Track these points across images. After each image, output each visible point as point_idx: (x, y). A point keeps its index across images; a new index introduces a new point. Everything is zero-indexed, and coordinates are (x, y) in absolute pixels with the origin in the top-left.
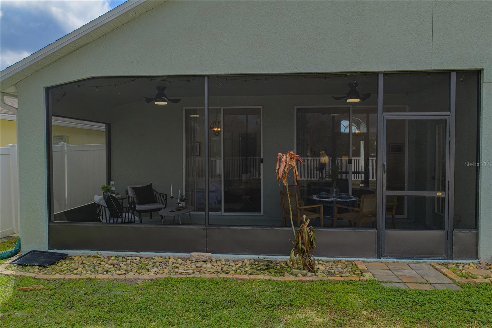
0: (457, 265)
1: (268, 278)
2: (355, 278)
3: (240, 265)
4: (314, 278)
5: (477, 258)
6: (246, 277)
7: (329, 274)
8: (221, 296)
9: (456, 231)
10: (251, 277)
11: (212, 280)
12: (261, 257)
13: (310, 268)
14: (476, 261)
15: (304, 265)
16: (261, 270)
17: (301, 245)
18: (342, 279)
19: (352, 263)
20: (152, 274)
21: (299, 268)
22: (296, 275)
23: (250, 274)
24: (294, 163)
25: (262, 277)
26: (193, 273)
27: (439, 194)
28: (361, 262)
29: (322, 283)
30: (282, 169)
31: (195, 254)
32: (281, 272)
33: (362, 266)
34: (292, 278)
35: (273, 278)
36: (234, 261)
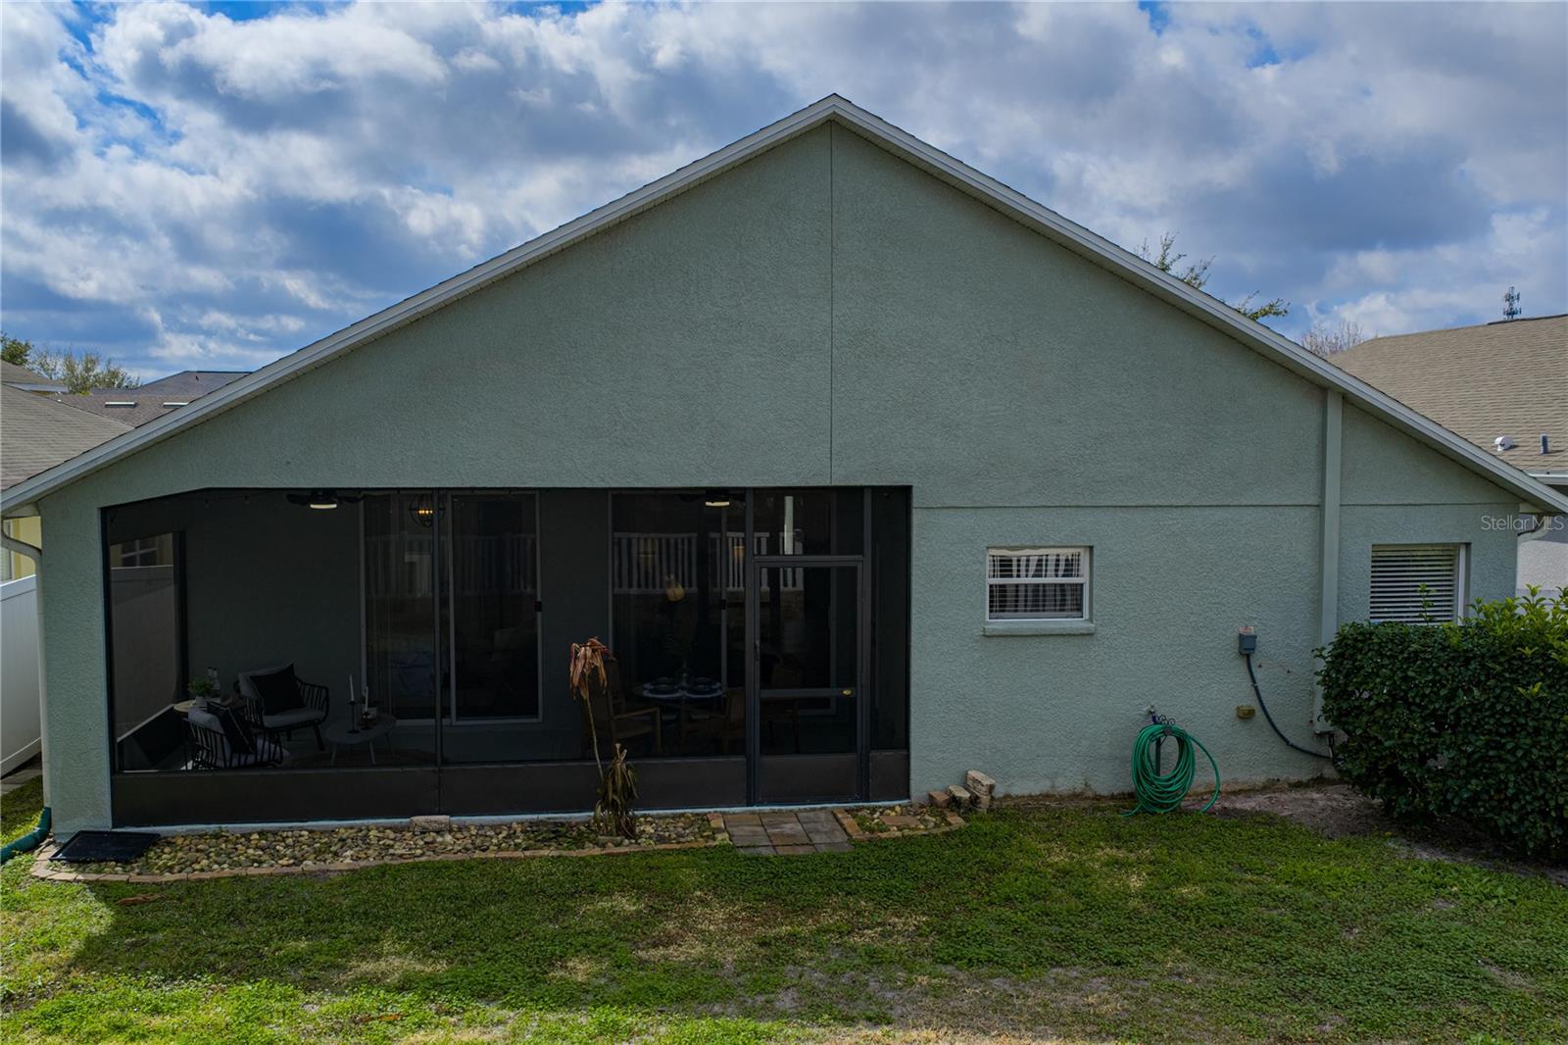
0: (874, 810)
1: (555, 853)
2: (701, 843)
3: (504, 834)
4: (634, 848)
5: (909, 797)
6: (519, 854)
7: (661, 839)
8: (480, 886)
9: (873, 754)
10: (528, 853)
11: (461, 863)
12: (542, 816)
13: (629, 831)
14: (906, 802)
15: (618, 827)
16: (544, 840)
17: (611, 795)
18: (678, 847)
19: (704, 818)
20: (348, 861)
21: (609, 833)
22: (603, 846)
23: (525, 849)
24: (598, 662)
25: (545, 852)
26: (422, 855)
27: (846, 692)
28: (716, 814)
29: (645, 855)
30: (577, 670)
31: (420, 819)
32: (578, 842)
33: (719, 823)
34: (597, 851)
35: (564, 853)
36: (493, 827)
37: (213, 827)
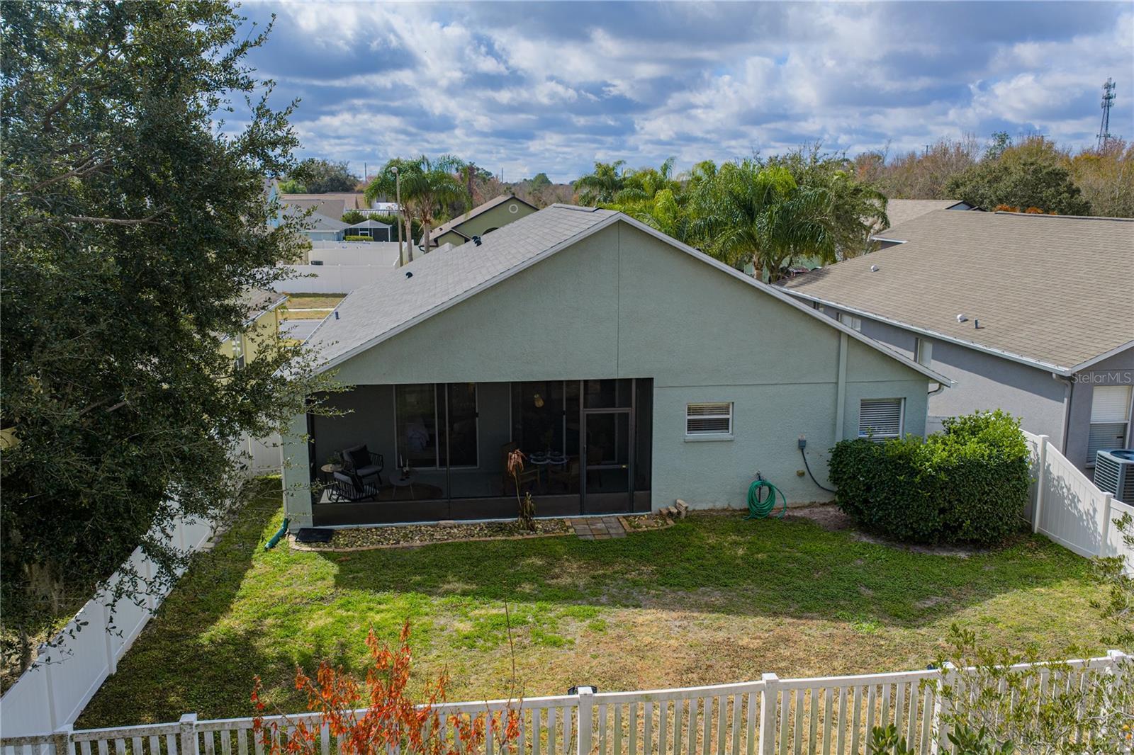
0: (635, 517)
1: (503, 538)
2: (562, 534)
3: (478, 529)
4: (535, 536)
5: (650, 510)
6: (488, 539)
7: (546, 531)
8: (478, 553)
9: (636, 492)
10: (492, 538)
11: (467, 543)
12: (493, 520)
13: (533, 528)
14: (649, 513)
15: (528, 527)
16: (496, 531)
17: (525, 514)
18: (553, 535)
19: (562, 520)
20: (418, 542)
21: (523, 529)
22: (522, 534)
23: (490, 536)
24: (521, 461)
25: (499, 538)
26: (448, 539)
27: (624, 466)
28: (568, 519)
29: (541, 539)
30: (511, 464)
31: (442, 522)
32: (511, 533)
33: (568, 523)
34: (520, 537)
35: (508, 538)
36: (473, 525)
37: (355, 526)
